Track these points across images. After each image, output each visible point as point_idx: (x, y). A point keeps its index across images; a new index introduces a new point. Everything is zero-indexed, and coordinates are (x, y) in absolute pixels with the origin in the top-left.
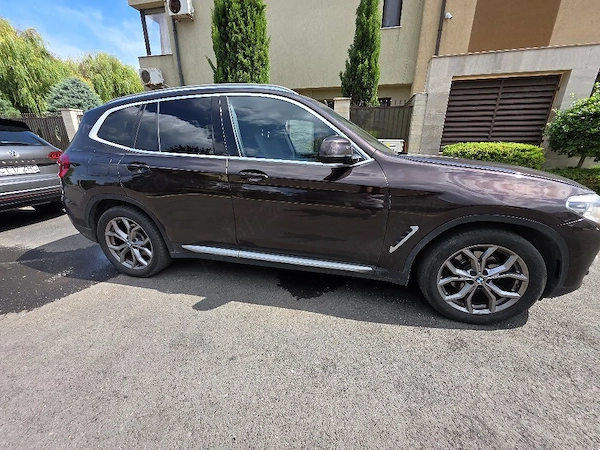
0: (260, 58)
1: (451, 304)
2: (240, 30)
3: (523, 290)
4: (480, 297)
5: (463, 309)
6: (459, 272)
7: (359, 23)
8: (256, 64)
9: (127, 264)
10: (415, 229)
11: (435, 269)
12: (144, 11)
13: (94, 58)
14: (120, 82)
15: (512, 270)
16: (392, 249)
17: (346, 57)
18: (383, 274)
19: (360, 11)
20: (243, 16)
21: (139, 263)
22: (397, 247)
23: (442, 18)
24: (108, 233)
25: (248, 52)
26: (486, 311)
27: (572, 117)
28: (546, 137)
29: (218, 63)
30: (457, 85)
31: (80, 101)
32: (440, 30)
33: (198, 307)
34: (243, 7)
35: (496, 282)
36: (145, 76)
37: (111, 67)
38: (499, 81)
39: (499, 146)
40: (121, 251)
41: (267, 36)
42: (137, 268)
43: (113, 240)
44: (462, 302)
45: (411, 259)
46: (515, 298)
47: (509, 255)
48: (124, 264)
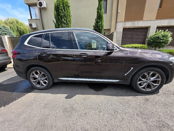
0: (69, 21)
1: (141, 88)
2: (63, 12)
3: (160, 83)
4: (149, 86)
5: (144, 90)
6: (143, 79)
7: (98, 12)
8: (68, 22)
9: (38, 86)
10: (132, 68)
11: (137, 79)
12: (30, 5)
13: (10, 19)
14: (19, 27)
15: (157, 78)
16: (126, 75)
17: (95, 21)
18: (122, 82)
19: (98, 9)
20: (64, 9)
21: (42, 85)
22: (127, 74)
23: (117, 12)
24: (31, 76)
25: (65, 19)
26: (150, 90)
27: (153, 38)
28: (146, 43)
29: (56, 22)
30: (124, 29)
31: (6, 33)
32: (117, 15)
33: (66, 98)
34: (64, 6)
35: (153, 81)
36: (31, 25)
37: (16, 22)
38: (134, 28)
39: (136, 45)
40: (36, 82)
41: (71, 14)
42: (41, 87)
43: (33, 78)
44: (144, 88)
45: (131, 77)
46: (157, 85)
47: (156, 74)
48: (37, 86)
